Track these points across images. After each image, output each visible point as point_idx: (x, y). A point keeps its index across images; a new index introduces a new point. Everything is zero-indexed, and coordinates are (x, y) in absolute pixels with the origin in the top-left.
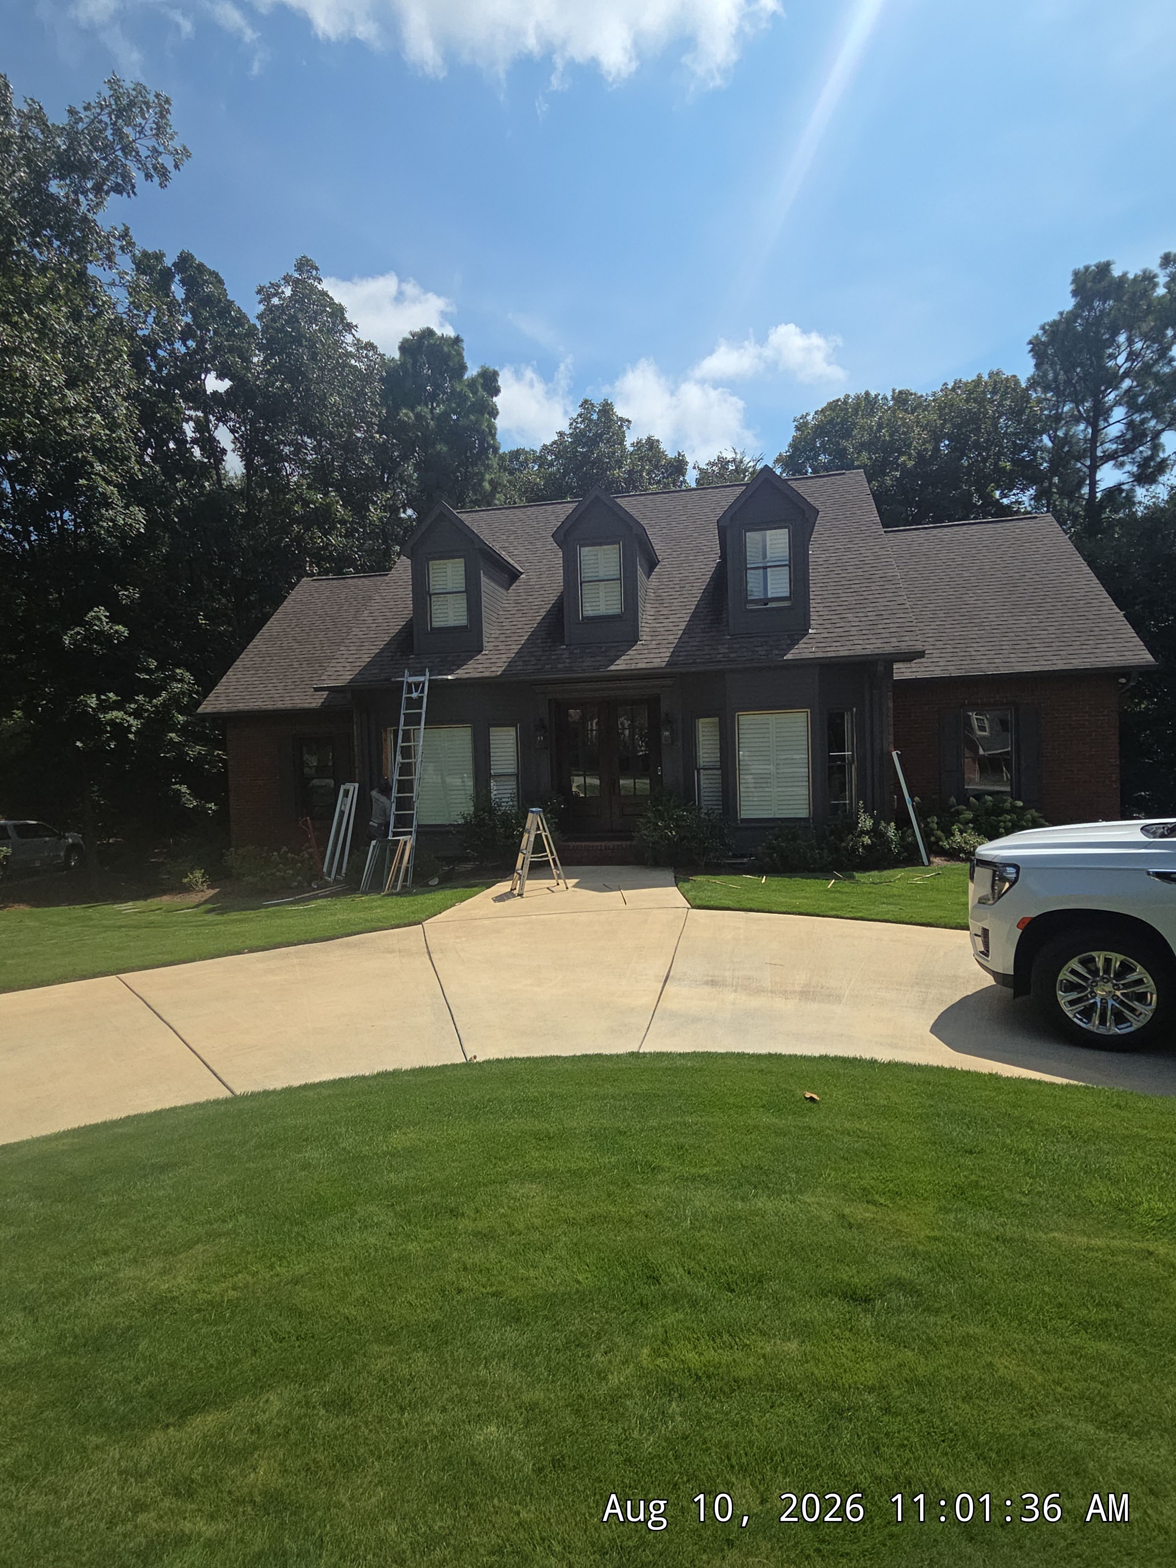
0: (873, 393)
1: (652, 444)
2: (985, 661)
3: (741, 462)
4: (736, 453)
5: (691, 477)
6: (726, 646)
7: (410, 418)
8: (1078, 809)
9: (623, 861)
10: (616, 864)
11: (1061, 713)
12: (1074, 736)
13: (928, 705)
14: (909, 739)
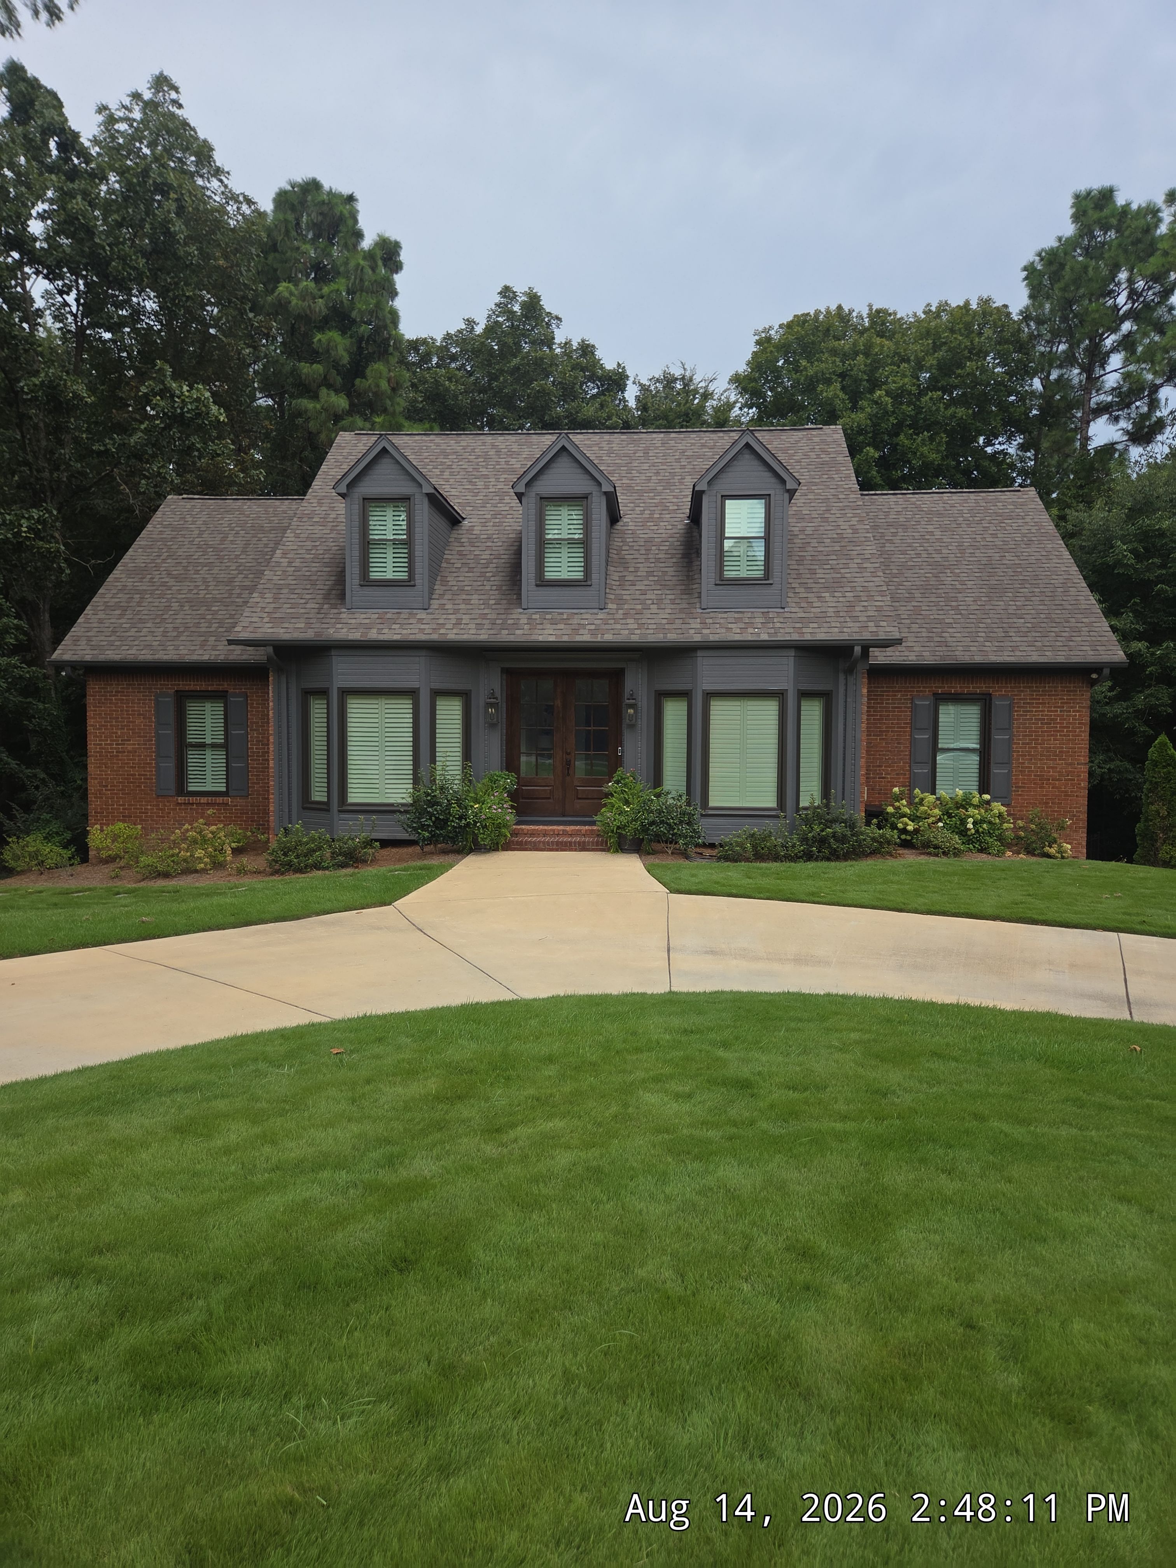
0: (846, 309)
1: (587, 349)
3: (691, 379)
4: (685, 369)
5: (631, 394)
7: (291, 294)
8: (1046, 807)
9: (583, 847)
10: (576, 850)
11: (1034, 707)
12: (1046, 731)
13: (901, 691)
14: (880, 727)
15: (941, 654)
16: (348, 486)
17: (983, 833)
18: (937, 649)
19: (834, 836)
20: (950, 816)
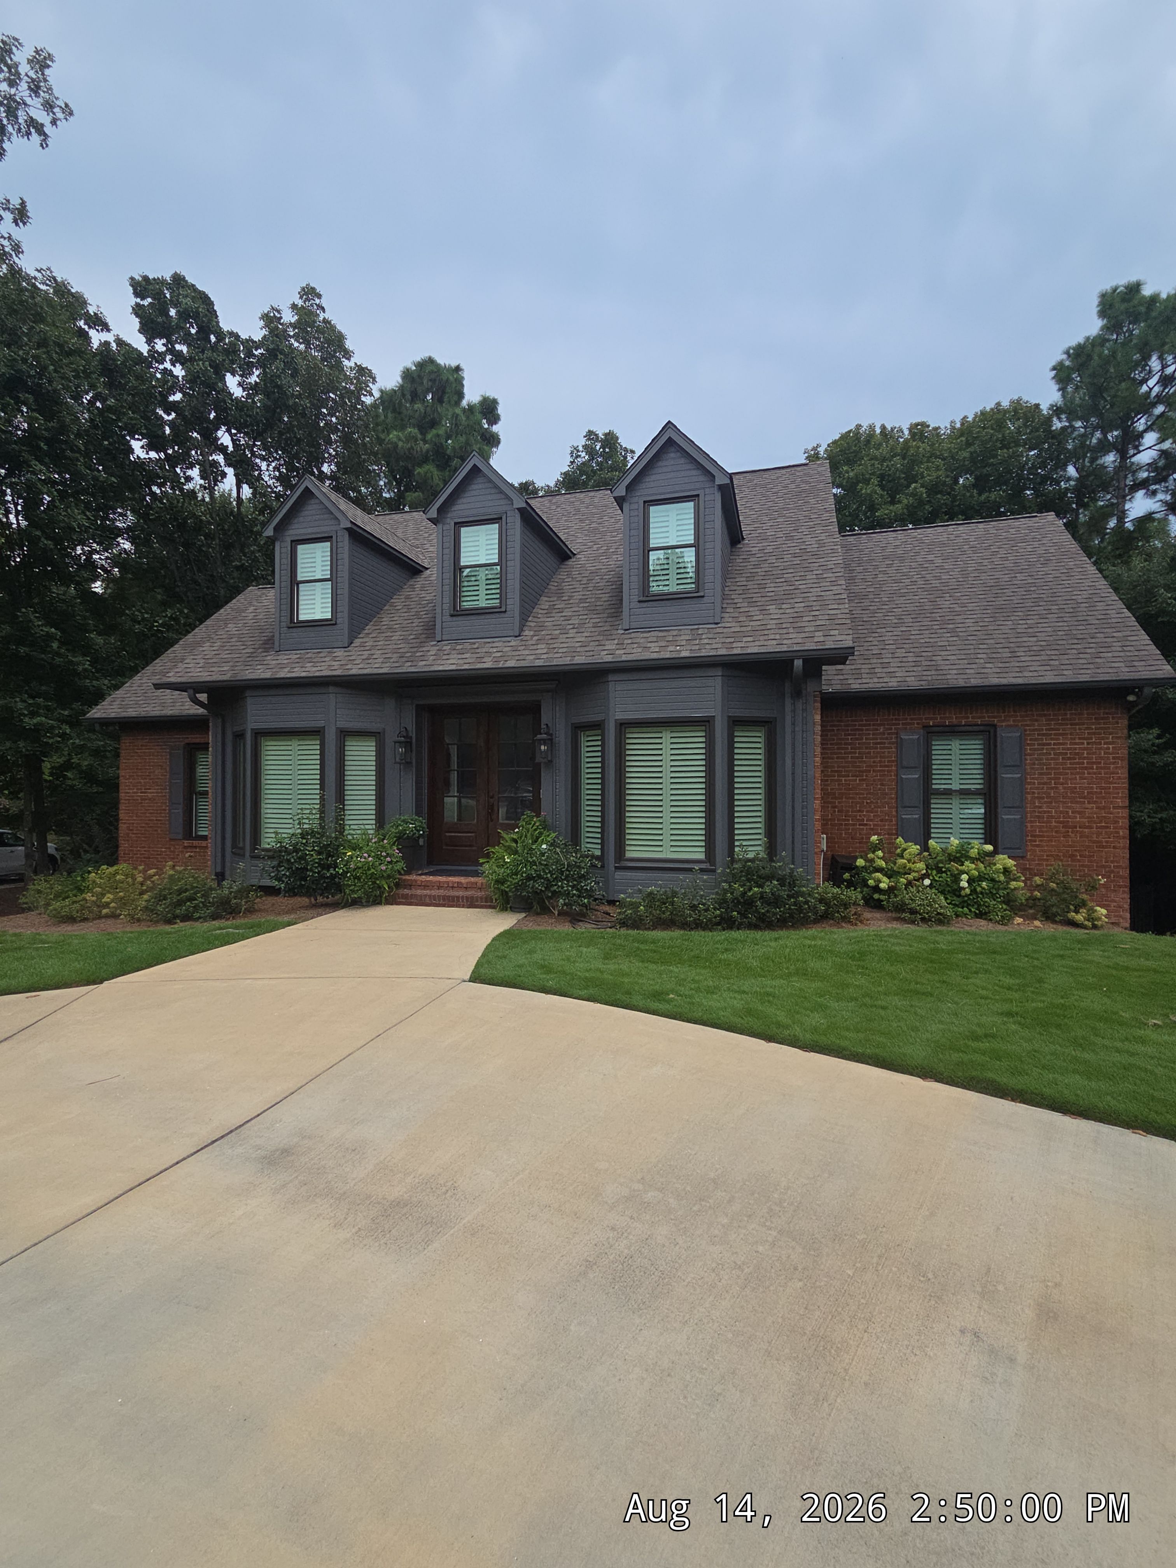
2: (955, 672)
6: (616, 642)
7: (400, 440)
8: (1073, 861)
9: (471, 903)
10: (463, 907)
11: (1052, 739)
12: (1069, 768)
13: (884, 725)
14: (859, 767)
15: (930, 678)
16: (275, 529)
17: (982, 893)
18: (925, 673)
19: (762, 898)
20: (940, 871)
